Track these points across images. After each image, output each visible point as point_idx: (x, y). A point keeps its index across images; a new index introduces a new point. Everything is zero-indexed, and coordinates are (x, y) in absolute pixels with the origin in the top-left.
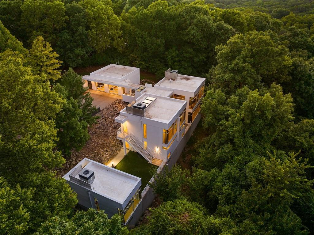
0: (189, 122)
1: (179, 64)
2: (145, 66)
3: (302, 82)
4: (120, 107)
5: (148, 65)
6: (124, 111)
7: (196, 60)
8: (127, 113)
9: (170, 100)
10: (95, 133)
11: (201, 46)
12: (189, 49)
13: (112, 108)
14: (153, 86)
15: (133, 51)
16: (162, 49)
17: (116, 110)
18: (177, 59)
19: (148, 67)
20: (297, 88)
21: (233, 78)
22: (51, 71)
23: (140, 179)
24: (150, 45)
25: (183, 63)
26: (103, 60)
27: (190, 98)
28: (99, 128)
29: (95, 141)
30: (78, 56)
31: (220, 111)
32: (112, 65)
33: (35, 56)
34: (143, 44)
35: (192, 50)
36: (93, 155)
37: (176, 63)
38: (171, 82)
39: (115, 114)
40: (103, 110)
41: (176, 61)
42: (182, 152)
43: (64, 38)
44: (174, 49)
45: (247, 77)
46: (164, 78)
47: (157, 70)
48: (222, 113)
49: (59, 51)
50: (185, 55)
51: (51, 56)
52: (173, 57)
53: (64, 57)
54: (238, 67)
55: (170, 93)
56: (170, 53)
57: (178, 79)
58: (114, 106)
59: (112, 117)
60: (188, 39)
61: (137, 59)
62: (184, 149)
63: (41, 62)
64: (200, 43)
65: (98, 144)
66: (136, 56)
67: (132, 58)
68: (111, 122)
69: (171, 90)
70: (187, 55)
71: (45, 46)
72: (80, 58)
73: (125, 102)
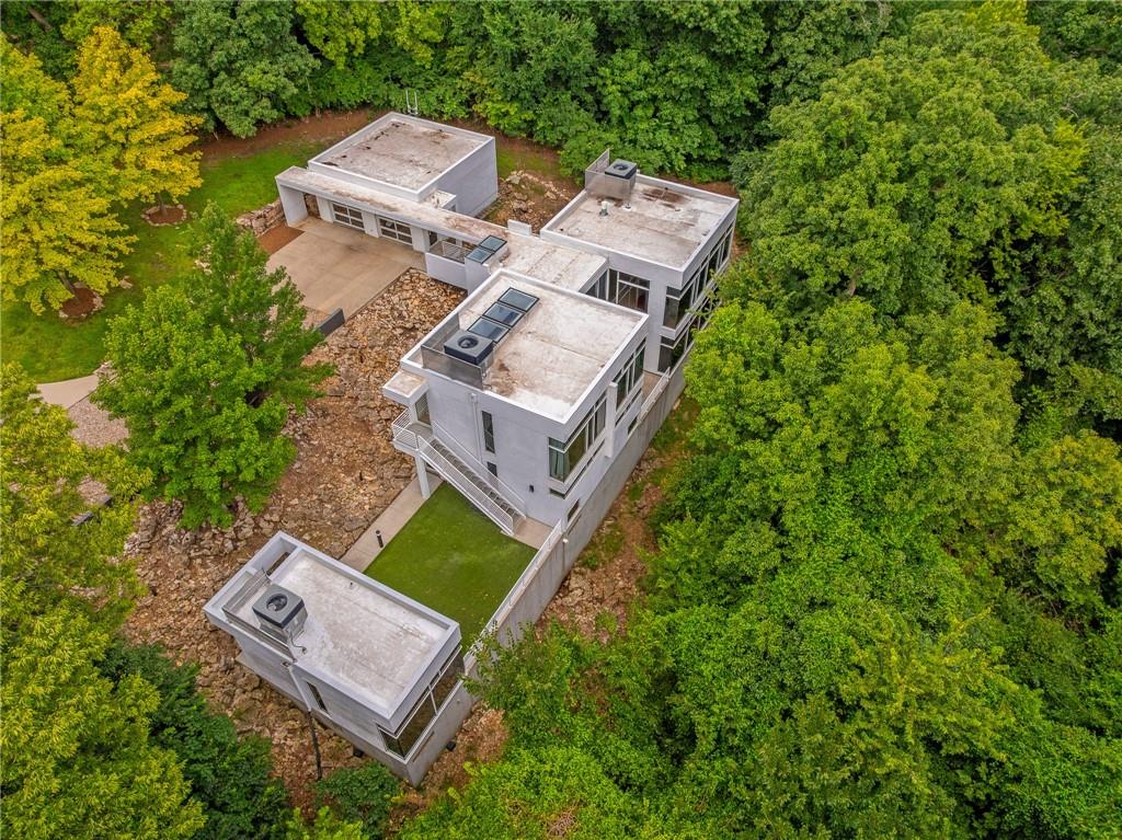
0: (662, 368)
4: (416, 302)
9: (589, 303)
10: (325, 415)
13: (389, 307)
16: (586, 54)
17: (401, 316)
18: (642, 94)
23: (454, 625)
27: (670, 290)
28: (339, 395)
29: (320, 445)
32: (393, 117)
38: (604, 213)
40: (354, 316)
46: (583, 193)
55: (592, 267)
58: (395, 299)
59: (387, 344)
65: (331, 456)
66: (485, 82)
67: (469, 84)
68: (382, 365)
69: (601, 253)
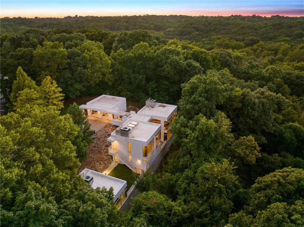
0: (164, 140)
1: (158, 93)
2: (130, 96)
3: (249, 108)
4: (110, 130)
5: (133, 95)
6: (114, 133)
7: (171, 90)
8: (116, 134)
9: (149, 123)
10: (92, 151)
11: (175, 79)
12: (165, 82)
13: (104, 130)
14: (136, 113)
15: (121, 84)
16: (144, 82)
17: (107, 132)
18: (156, 90)
19: (133, 96)
20: (246, 113)
21: (193, 108)
22: (56, 103)
23: (126, 182)
24: (134, 80)
25: (161, 92)
26: (96, 91)
27: (165, 122)
28: (95, 147)
30: (77, 89)
31: (182, 132)
32: (103, 95)
33: (44, 92)
34: (129, 79)
35: (168, 83)
36: (90, 167)
37: (155, 93)
38: (150, 109)
39: (107, 135)
40: (97, 132)
41: (155, 91)
42: (160, 165)
43: (66, 76)
44: (153, 82)
45: (202, 107)
46: (145, 106)
47: (140, 98)
48: (184, 133)
49: (62, 86)
50: (162, 87)
51: (56, 91)
52: (153, 89)
53: (66, 91)
54: (195, 100)
55: (149, 118)
56: (150, 85)
57: (156, 107)
58: (106, 129)
59: (105, 137)
60: (164, 74)
61: (124, 90)
62: (161, 161)
63: (49, 95)
64: (174, 78)
65: (94, 159)
66: (123, 88)
67: (120, 89)
68: (104, 141)
69: (150, 116)
70: (164, 86)
71: (52, 83)
72: (78, 91)
73: (114, 125)
